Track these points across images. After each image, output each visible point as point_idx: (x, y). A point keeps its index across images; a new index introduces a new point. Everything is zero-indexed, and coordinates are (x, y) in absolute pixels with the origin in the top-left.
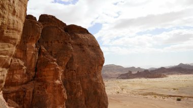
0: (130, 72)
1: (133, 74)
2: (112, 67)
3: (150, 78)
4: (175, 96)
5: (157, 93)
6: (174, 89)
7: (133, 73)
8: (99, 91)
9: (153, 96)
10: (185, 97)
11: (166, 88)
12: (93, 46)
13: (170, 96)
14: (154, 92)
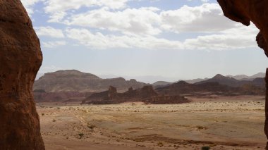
0: (113, 89)
1: (120, 94)
2: (73, 75)
3: (155, 102)
4: (200, 142)
5: (165, 136)
6: (200, 128)
7: (119, 91)
8: (22, 134)
9: (156, 143)
10: (218, 143)
11: (184, 126)
12: (12, 22)
13: (190, 142)
14: (159, 133)
